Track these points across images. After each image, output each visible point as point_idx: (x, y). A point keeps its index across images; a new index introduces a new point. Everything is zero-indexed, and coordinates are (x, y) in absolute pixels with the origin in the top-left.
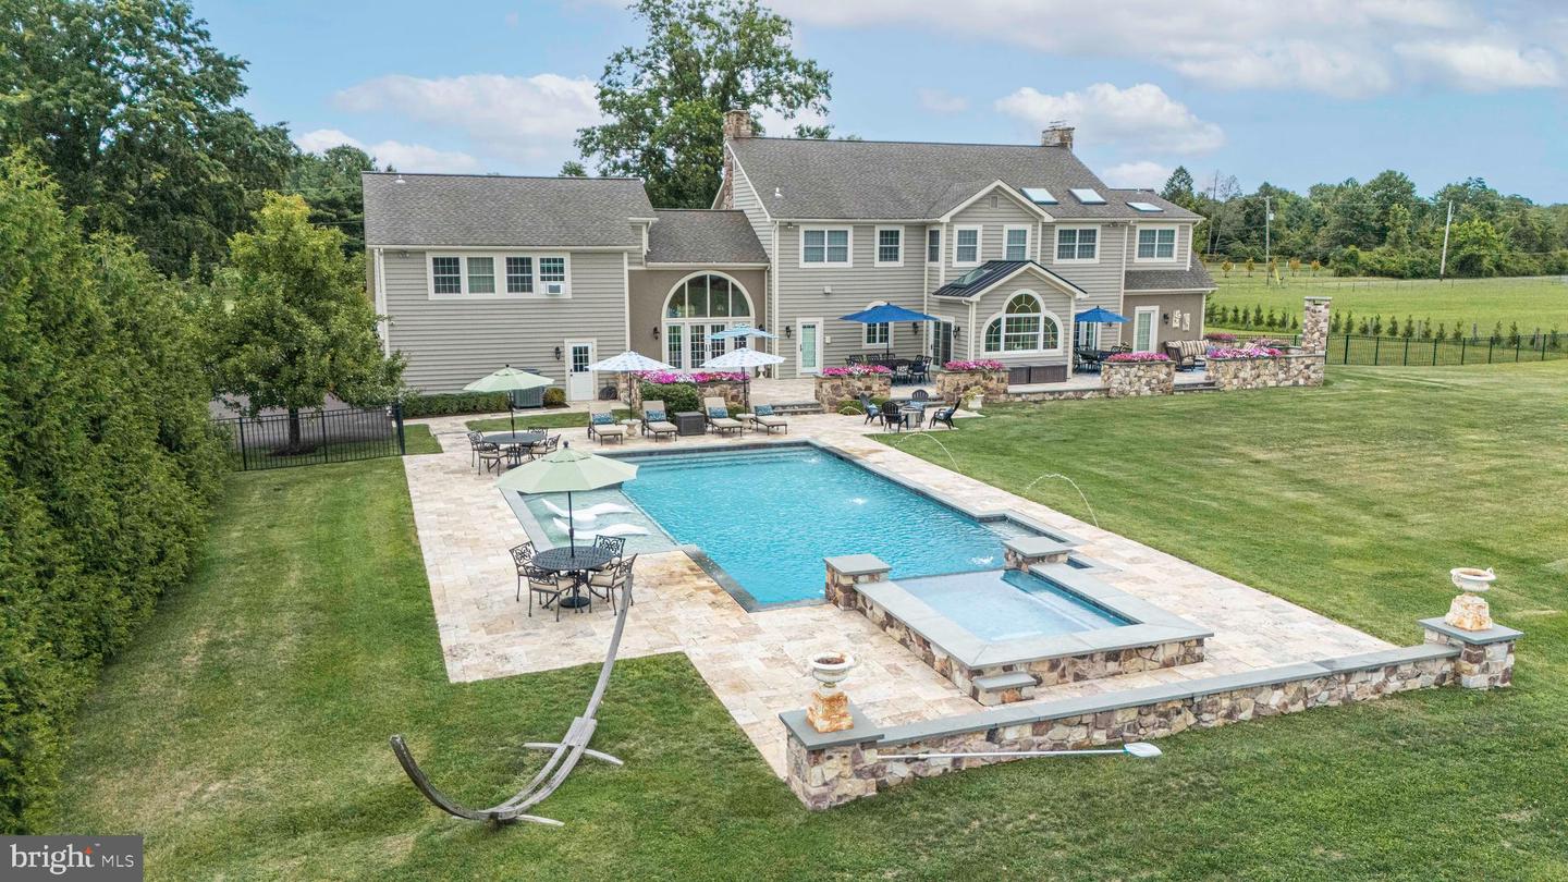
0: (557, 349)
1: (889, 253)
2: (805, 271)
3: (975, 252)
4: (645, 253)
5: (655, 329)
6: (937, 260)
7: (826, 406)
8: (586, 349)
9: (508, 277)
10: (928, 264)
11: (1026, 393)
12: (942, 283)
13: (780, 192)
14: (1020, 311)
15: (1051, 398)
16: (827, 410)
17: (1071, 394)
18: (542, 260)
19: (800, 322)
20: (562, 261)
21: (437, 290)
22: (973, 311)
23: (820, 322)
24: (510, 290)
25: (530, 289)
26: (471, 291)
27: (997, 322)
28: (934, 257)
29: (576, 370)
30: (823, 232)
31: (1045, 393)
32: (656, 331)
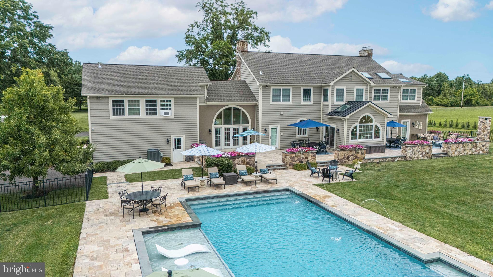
0: (168, 139)
1: (307, 98)
2: (273, 105)
3: (343, 98)
4: (206, 98)
5: (210, 130)
6: (327, 101)
7: (288, 166)
8: (180, 140)
9: (146, 108)
10: (322, 102)
11: (372, 159)
12: (330, 111)
13: (262, 73)
14: (364, 123)
15: (382, 160)
16: (289, 168)
17: (390, 159)
18: (161, 101)
19: (270, 126)
20: (170, 101)
21: (114, 114)
22: (346, 123)
23: (278, 127)
24: (147, 114)
25: (156, 114)
26: (129, 115)
27: (356, 127)
28: (326, 99)
29: (176, 148)
30: (280, 89)
31: (380, 158)
32: (210, 131)
